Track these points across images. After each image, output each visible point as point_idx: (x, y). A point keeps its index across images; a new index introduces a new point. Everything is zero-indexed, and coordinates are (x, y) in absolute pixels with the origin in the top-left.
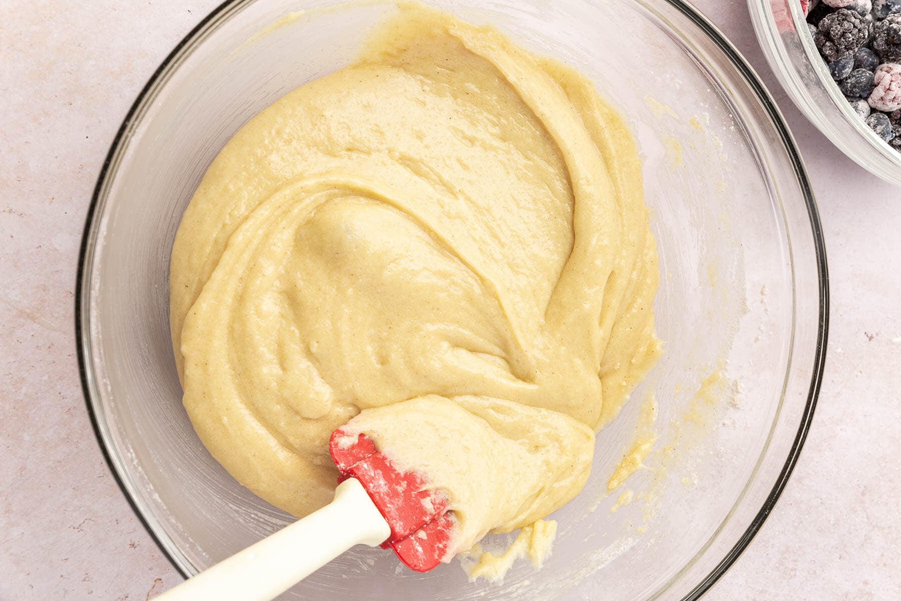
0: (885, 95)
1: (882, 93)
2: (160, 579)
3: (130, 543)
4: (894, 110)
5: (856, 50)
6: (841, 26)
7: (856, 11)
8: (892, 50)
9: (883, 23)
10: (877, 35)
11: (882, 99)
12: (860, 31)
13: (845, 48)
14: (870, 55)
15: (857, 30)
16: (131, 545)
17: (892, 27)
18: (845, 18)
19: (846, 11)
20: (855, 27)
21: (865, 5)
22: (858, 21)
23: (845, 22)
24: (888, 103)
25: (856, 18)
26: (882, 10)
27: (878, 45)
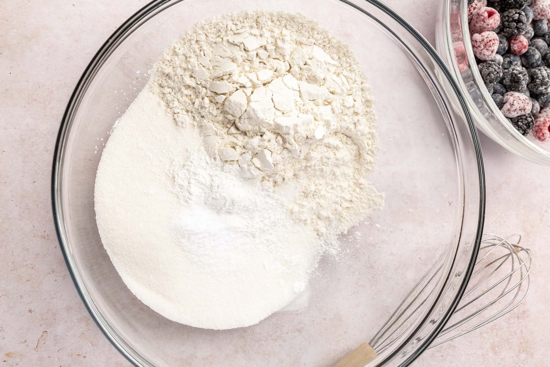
0: (510, 108)
1: (509, 107)
2: (46, 332)
3: (28, 309)
4: (515, 116)
5: (495, 83)
6: (488, 70)
7: (496, 62)
8: (513, 85)
9: (509, 70)
10: (506, 77)
11: (509, 110)
12: (498, 73)
13: (489, 82)
14: (501, 87)
15: (496, 72)
16: (29, 311)
17: (514, 72)
18: (490, 65)
19: (490, 62)
20: (495, 70)
21: (500, 60)
22: (497, 67)
23: (490, 68)
24: (512, 112)
25: (496, 66)
26: (507, 63)
27: (506, 82)
